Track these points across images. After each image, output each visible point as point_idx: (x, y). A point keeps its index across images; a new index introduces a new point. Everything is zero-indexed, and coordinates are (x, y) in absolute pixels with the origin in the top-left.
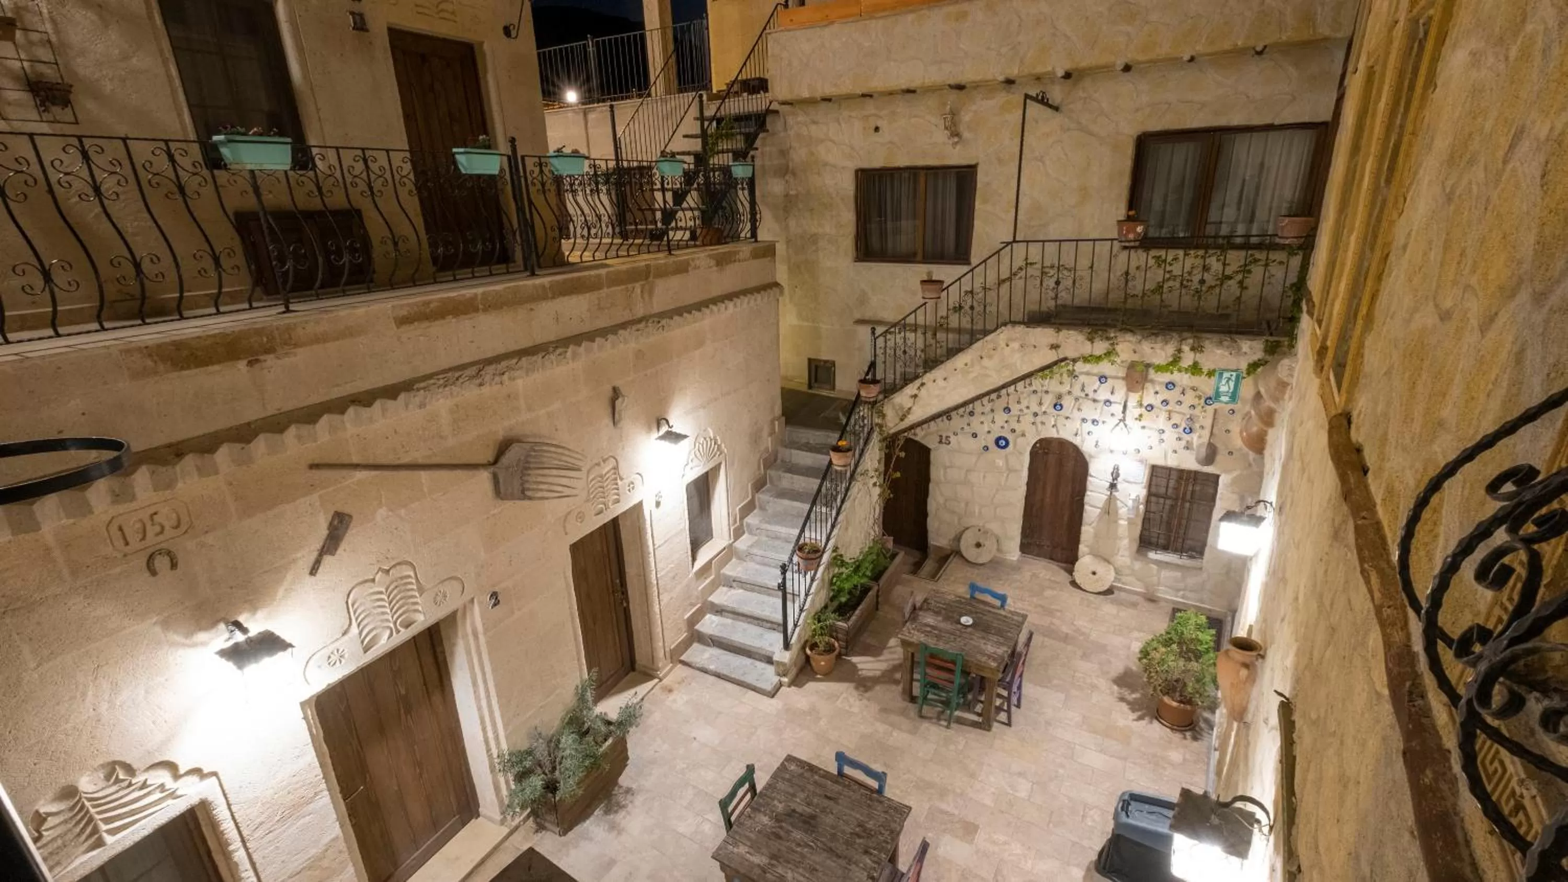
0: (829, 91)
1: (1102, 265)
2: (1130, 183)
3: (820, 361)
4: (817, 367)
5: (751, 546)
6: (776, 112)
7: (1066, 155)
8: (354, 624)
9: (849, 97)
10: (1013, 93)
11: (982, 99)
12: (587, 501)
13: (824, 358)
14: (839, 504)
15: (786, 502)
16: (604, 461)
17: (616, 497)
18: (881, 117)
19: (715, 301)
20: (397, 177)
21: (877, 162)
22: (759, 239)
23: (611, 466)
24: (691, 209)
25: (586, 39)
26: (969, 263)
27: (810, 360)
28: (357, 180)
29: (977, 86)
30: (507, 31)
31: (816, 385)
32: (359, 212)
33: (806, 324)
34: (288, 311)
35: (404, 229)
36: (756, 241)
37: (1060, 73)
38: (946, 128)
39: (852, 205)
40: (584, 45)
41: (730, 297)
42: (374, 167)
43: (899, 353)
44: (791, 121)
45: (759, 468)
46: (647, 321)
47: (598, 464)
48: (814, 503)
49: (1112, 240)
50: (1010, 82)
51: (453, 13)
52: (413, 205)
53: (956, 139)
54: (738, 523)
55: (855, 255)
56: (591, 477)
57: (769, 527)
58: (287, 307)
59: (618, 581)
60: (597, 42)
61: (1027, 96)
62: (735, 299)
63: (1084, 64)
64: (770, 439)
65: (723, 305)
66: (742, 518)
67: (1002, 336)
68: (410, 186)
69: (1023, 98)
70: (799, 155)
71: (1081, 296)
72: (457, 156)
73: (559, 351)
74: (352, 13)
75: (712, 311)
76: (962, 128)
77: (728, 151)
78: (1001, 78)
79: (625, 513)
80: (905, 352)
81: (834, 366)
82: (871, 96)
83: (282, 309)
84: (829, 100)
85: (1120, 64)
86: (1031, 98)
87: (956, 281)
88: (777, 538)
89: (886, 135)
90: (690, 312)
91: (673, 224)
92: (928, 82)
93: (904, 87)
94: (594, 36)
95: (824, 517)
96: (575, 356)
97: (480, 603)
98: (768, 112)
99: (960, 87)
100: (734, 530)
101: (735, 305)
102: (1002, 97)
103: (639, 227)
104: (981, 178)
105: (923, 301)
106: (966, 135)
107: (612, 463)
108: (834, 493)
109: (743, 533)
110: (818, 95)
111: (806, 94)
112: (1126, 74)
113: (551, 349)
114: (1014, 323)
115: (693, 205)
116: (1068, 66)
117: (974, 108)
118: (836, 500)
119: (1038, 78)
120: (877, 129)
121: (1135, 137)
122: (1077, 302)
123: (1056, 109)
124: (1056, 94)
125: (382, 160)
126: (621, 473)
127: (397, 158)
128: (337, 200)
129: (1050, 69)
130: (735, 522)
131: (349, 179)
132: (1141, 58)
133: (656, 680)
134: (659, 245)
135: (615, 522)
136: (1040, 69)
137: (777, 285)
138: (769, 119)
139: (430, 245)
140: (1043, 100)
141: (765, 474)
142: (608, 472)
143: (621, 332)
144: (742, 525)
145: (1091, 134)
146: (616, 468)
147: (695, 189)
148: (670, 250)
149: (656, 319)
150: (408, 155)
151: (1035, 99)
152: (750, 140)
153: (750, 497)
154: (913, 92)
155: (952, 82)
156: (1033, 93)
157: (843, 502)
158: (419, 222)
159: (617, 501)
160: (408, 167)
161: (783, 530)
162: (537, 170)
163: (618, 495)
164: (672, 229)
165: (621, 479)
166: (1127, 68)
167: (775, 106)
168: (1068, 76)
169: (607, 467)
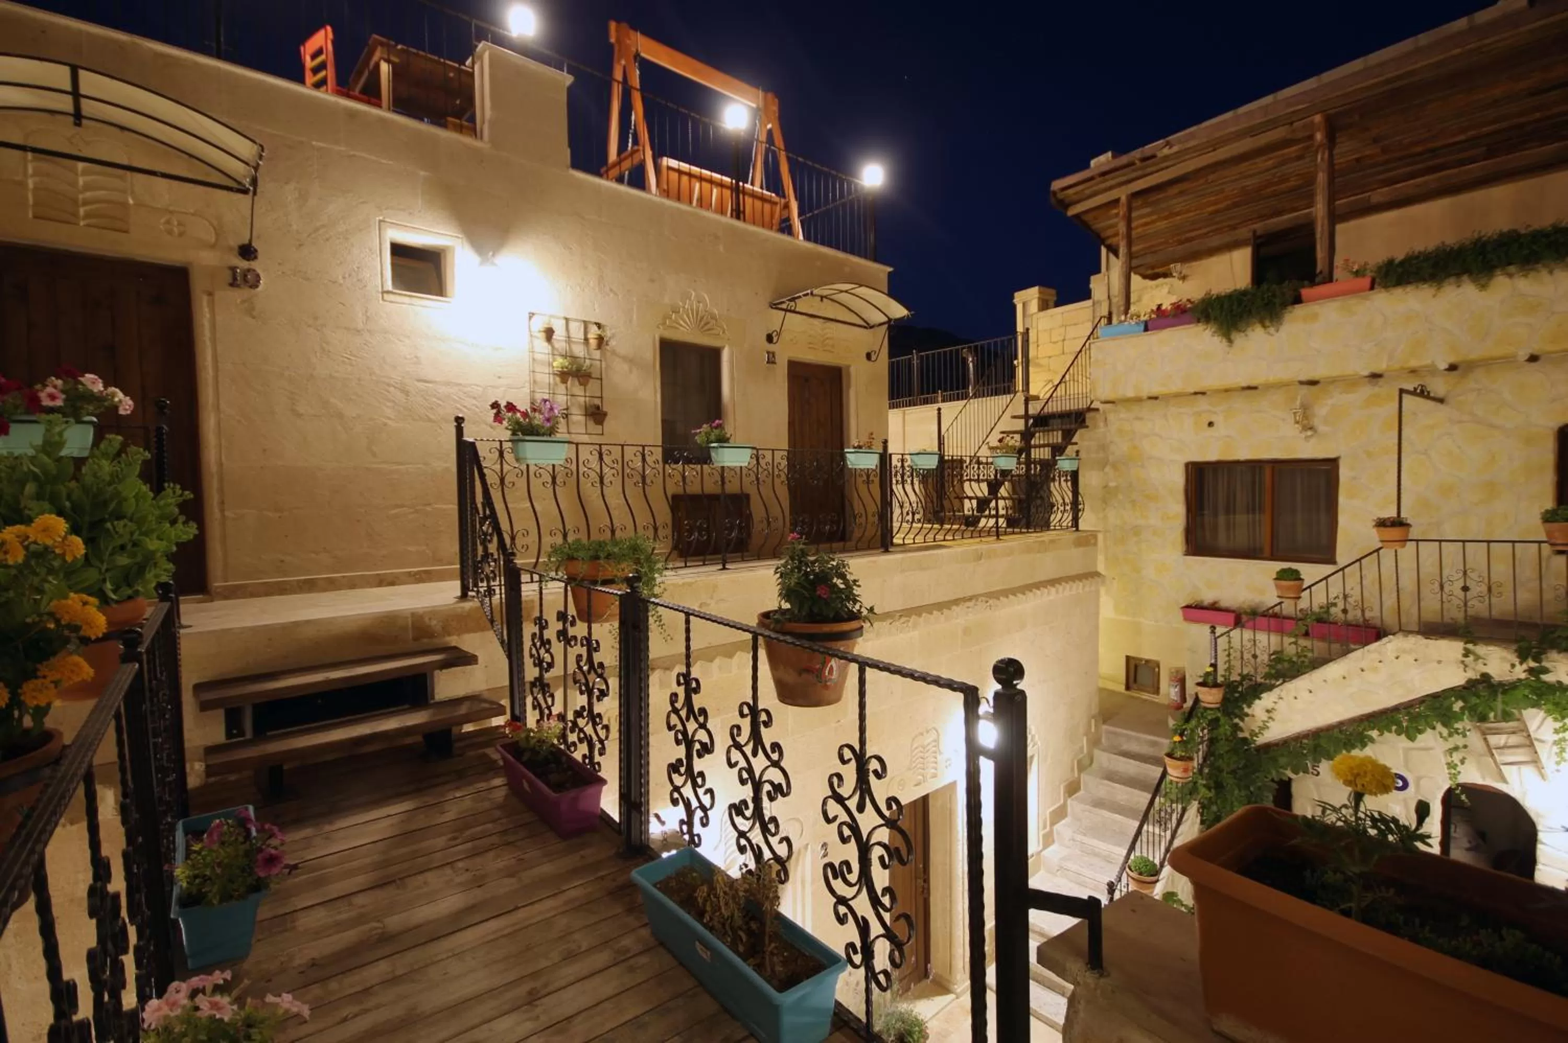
0: (1155, 391)
1: (1528, 572)
2: (1555, 479)
3: (1141, 660)
4: (1136, 667)
5: (1064, 859)
6: (1097, 410)
7: (1459, 447)
8: (723, 842)
9: (1178, 395)
10: (1381, 387)
11: (1341, 393)
12: (909, 769)
13: (1147, 657)
14: (1174, 825)
15: (1106, 814)
16: (928, 732)
17: (933, 771)
18: (1215, 413)
19: (1038, 585)
20: (776, 470)
21: (1212, 456)
22: (1081, 528)
23: (931, 739)
24: (1004, 498)
25: (912, 353)
26: (1334, 562)
27: (1128, 659)
28: (751, 472)
29: (1333, 381)
30: (869, 356)
31: (1135, 686)
32: (748, 497)
33: (1124, 618)
34: (724, 568)
35: (776, 511)
36: (1077, 530)
37: (1443, 366)
38: (1297, 422)
39: (1181, 497)
40: (910, 359)
41: (1053, 582)
42: (762, 462)
43: (1247, 656)
44: (1111, 417)
45: (1072, 770)
46: (977, 600)
47: (922, 734)
48: (1144, 819)
49: (1540, 542)
50: (1375, 376)
51: (833, 346)
52: (783, 492)
53: (1309, 433)
54: (1048, 828)
55: (1184, 549)
56: (914, 746)
57: (1086, 840)
58: (724, 566)
59: (921, 866)
60: (922, 356)
61: (1402, 391)
62: (1057, 585)
63: (1473, 356)
64: (1085, 739)
65: (1046, 590)
66: (1053, 824)
67: (1390, 646)
68: (783, 477)
69: (1397, 393)
70: (1120, 448)
71: (1502, 605)
72: (848, 455)
73: (903, 619)
74: (768, 353)
75: (1035, 594)
76: (1316, 422)
77: (1044, 446)
78: (1366, 373)
79: (937, 791)
80: (1255, 656)
81: (1159, 667)
82: (1203, 393)
83: (720, 567)
84: (1156, 398)
85: (1523, 354)
86: (1408, 392)
87: (1321, 580)
88: (1096, 855)
89: (1221, 429)
90: (1015, 595)
91: (987, 512)
92: (1272, 379)
93: (1244, 384)
94: (919, 351)
95: (1157, 839)
96: (915, 626)
97: (813, 851)
98: (1089, 409)
99: (1313, 383)
100: (1044, 836)
101: (1057, 592)
102: (1367, 390)
103: (957, 514)
104: (1344, 473)
105: (1278, 600)
106: (1322, 428)
107: (933, 735)
108: (1169, 810)
109: (1053, 841)
110: (1145, 394)
111: (1131, 394)
112: (1533, 364)
113: (897, 617)
114: (1406, 631)
115: (1005, 494)
116: (1452, 359)
117: (1330, 402)
118: (1171, 819)
119: (1413, 371)
120: (1211, 424)
121: (1556, 428)
122: (1495, 613)
123: (1441, 401)
124: (1438, 386)
125: (768, 455)
126: (941, 747)
127: (778, 455)
128: (732, 487)
129: (1429, 362)
130: (1045, 827)
131: (776, 473)
132: (1550, 348)
133: (952, 996)
134: (972, 532)
135: (925, 799)
136: (1414, 363)
137: (1097, 574)
138: (1089, 416)
139: (791, 524)
140: (1422, 393)
141: (1079, 778)
142: (929, 744)
143: (954, 608)
144: (1051, 832)
145: (1492, 426)
146: (937, 741)
147: (1009, 481)
148: (998, 535)
149: (983, 598)
150: (786, 453)
151: (1413, 393)
152: (1068, 436)
153: (1062, 801)
154: (1255, 388)
155: (1304, 378)
156: (1410, 387)
157: (1179, 822)
158: (786, 504)
159: (934, 776)
160: (784, 463)
161: (1103, 847)
162: (899, 465)
163: (936, 769)
164: (986, 517)
165: (941, 753)
166: (1533, 358)
167: (1095, 405)
168: (1452, 368)
169: (929, 739)
